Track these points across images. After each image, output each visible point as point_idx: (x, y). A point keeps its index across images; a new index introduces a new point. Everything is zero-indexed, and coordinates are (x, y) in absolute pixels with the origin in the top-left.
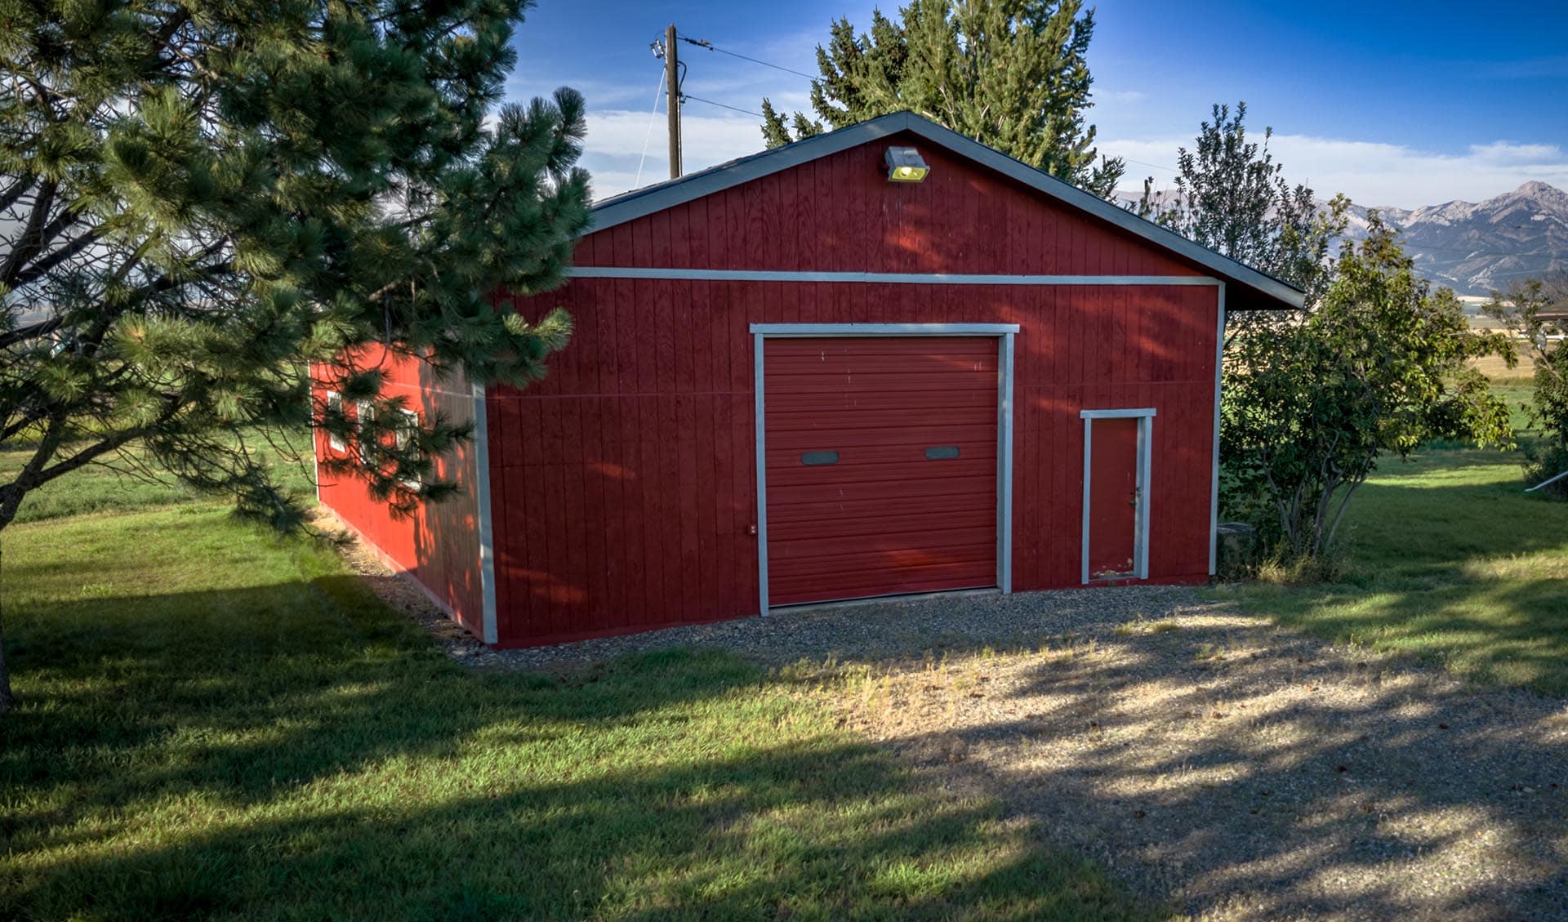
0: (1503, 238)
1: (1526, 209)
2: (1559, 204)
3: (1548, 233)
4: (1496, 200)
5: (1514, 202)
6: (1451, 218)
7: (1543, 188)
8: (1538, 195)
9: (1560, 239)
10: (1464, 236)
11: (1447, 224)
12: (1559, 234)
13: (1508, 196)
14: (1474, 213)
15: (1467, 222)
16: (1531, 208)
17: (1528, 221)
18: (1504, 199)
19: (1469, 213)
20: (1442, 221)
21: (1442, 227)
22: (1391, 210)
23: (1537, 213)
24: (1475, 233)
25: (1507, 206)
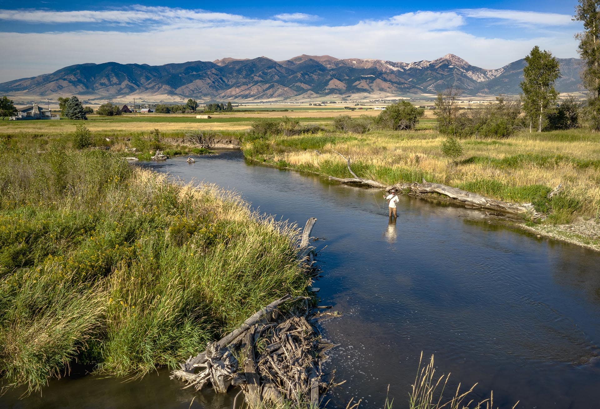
0: (439, 74)
1: (447, 63)
2: (458, 62)
3: (454, 72)
4: (437, 60)
5: (443, 61)
6: (422, 66)
7: (453, 56)
8: (451, 59)
9: (458, 74)
10: (426, 73)
11: (421, 68)
12: (457, 72)
13: (441, 59)
14: (430, 65)
15: (428, 68)
16: (449, 63)
17: (448, 68)
18: (440, 60)
19: (428, 64)
20: (419, 67)
21: (419, 69)
22: (402, 63)
23: (451, 65)
24: (430, 72)
25: (441, 62)
